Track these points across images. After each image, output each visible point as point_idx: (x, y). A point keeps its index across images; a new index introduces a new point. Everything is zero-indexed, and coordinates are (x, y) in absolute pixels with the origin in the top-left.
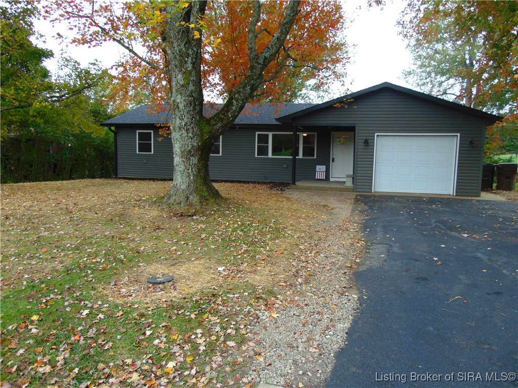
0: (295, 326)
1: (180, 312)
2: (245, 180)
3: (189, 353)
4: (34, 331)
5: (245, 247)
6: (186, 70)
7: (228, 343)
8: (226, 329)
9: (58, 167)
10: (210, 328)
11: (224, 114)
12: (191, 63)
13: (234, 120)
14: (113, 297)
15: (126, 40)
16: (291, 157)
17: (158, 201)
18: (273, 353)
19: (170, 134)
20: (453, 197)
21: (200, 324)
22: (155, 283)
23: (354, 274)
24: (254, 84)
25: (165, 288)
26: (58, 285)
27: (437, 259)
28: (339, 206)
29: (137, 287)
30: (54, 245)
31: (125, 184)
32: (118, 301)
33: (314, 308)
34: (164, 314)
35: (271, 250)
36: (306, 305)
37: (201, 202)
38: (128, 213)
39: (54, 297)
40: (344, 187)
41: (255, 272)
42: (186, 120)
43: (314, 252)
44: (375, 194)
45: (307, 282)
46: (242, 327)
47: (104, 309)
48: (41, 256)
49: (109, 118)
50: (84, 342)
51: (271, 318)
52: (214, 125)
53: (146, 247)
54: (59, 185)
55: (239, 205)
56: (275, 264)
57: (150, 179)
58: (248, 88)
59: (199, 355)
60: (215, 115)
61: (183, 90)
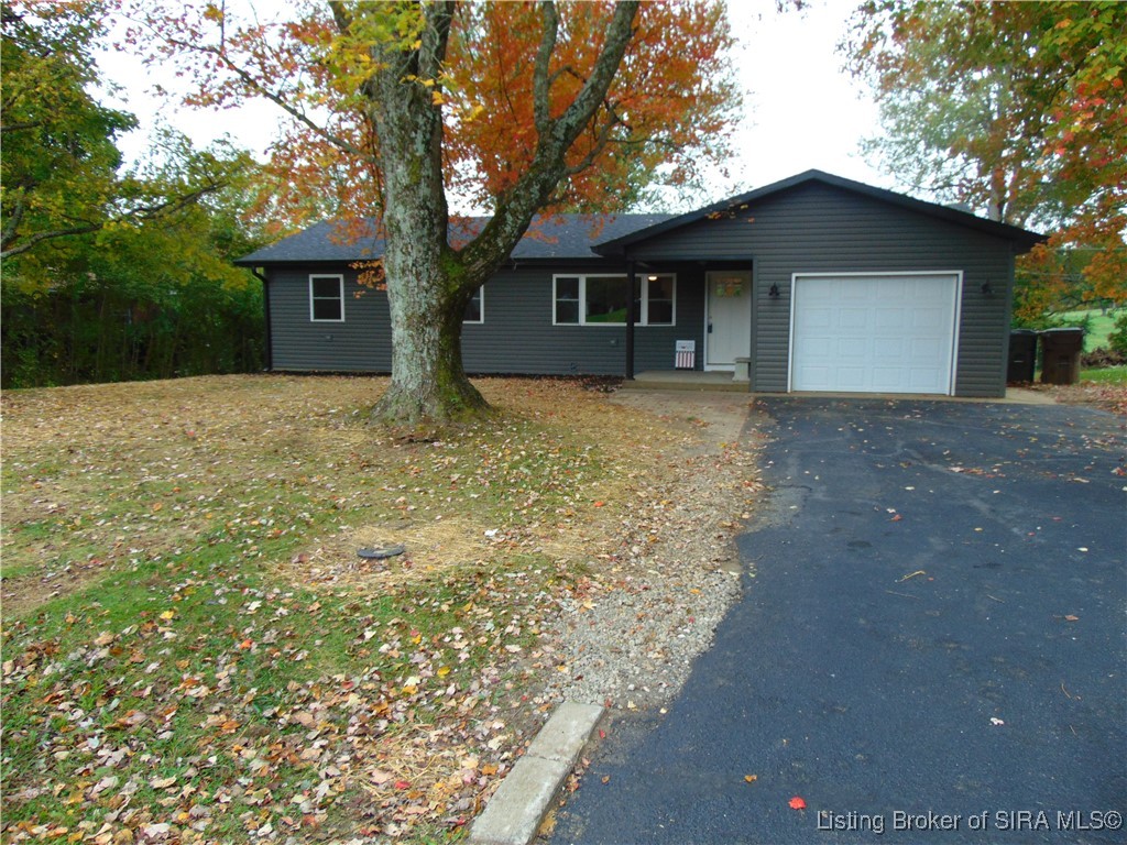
0: (625, 621)
1: (422, 602)
2: (532, 372)
3: (441, 664)
4: (168, 635)
5: (534, 495)
6: (413, 155)
7: (508, 647)
8: (504, 626)
9: (149, 351)
10: (476, 626)
11: (488, 242)
12: (423, 142)
13: (508, 252)
14: (301, 581)
15: (290, 97)
16: (625, 324)
17: (364, 415)
18: (586, 662)
19: (384, 281)
20: (950, 399)
21: (458, 619)
22: (371, 558)
23: (736, 539)
24: (546, 181)
25: (390, 565)
26: (196, 563)
27: (893, 511)
28: (719, 419)
29: (341, 566)
30: (173, 499)
31: (291, 384)
32: (309, 588)
33: (659, 594)
34: (394, 605)
35: (584, 500)
36: (646, 589)
37: (448, 415)
38: (305, 438)
39: (193, 582)
40: (731, 383)
41: (554, 537)
42: (414, 254)
43: (664, 502)
44: (792, 395)
45: (648, 552)
46: (532, 623)
47: (286, 601)
48: (154, 518)
49: (250, 251)
50: (259, 651)
51: (583, 610)
52: (470, 264)
53: (349, 498)
54: (158, 388)
55: (520, 419)
56: (591, 524)
57: (340, 374)
58: (535, 188)
59: (459, 666)
60: (473, 244)
61: (407, 196)
